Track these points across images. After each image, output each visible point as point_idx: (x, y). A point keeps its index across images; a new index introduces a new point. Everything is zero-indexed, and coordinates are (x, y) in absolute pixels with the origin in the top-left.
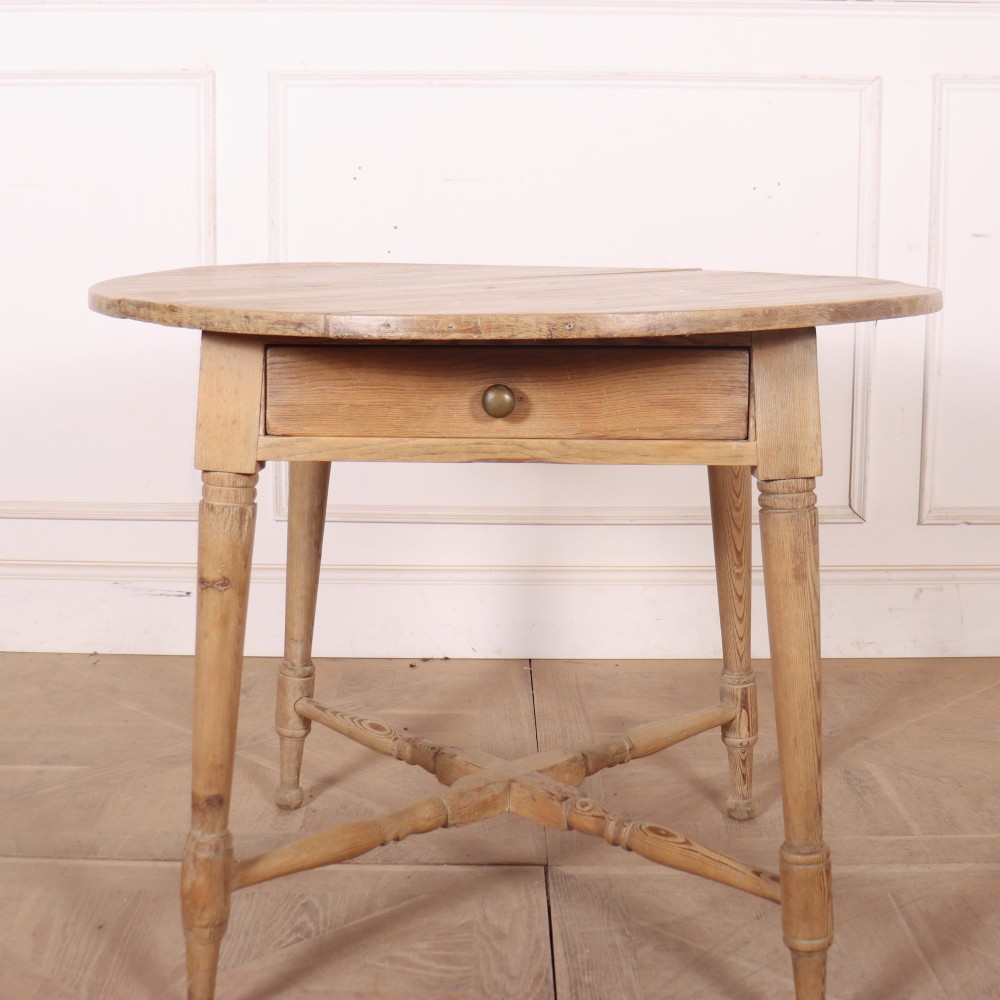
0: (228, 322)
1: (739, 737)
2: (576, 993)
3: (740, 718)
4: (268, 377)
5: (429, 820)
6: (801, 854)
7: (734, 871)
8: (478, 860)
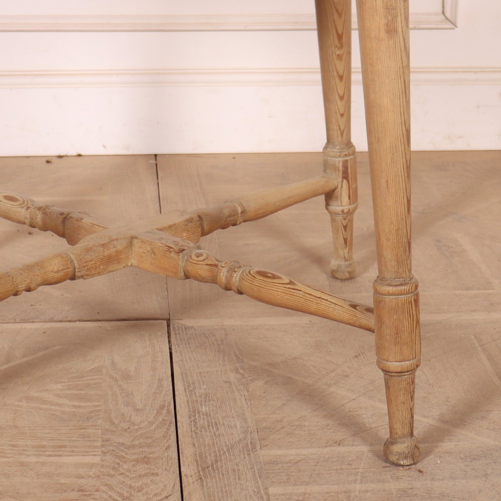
1: (342, 204)
2: (194, 420)
3: (342, 187)
5: (58, 271)
6: (392, 286)
7: (333, 306)
8: (107, 317)
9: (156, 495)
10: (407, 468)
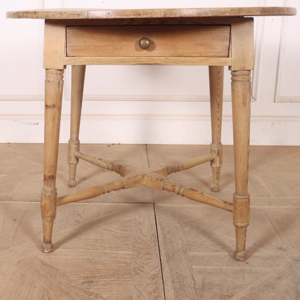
0: (54, 16)
1: (216, 165)
2: (165, 240)
3: (217, 158)
4: (67, 37)
5: (118, 186)
6: (241, 196)
7: (217, 202)
8: (132, 202)
9: (152, 266)
10: (242, 261)
